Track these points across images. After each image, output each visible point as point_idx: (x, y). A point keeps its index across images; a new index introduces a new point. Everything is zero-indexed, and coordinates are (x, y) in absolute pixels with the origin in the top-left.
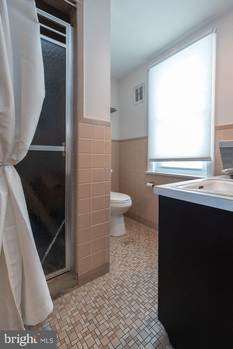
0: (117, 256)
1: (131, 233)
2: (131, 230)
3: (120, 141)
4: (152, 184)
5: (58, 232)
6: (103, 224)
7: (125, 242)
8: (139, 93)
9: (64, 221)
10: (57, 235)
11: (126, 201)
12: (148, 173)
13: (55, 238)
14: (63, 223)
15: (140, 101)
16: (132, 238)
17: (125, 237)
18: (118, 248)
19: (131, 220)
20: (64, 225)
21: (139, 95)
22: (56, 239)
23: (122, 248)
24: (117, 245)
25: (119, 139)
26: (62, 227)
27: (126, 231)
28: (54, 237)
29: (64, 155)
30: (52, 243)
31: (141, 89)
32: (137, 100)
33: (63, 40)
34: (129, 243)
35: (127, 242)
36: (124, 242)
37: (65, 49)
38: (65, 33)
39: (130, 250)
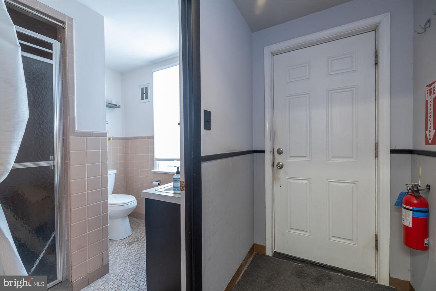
0: (119, 257)
1: (137, 233)
2: (137, 230)
3: (125, 139)
4: (158, 183)
5: (47, 245)
6: (100, 229)
7: (130, 243)
8: (144, 92)
9: (53, 233)
10: (45, 248)
11: (130, 203)
12: (154, 171)
13: (44, 252)
14: (53, 236)
15: (145, 100)
16: (137, 237)
17: (130, 238)
18: (121, 250)
19: (140, 220)
20: (54, 237)
21: (144, 94)
22: (44, 254)
23: (125, 249)
24: (120, 247)
25: (124, 136)
26: (51, 240)
27: (132, 232)
28: (42, 251)
29: (53, 168)
30: (40, 258)
31: (146, 88)
32: (142, 99)
33: (49, 56)
34: (134, 243)
35: (131, 242)
36: (128, 243)
37: (52, 65)
38: (51, 49)
39: (133, 249)
